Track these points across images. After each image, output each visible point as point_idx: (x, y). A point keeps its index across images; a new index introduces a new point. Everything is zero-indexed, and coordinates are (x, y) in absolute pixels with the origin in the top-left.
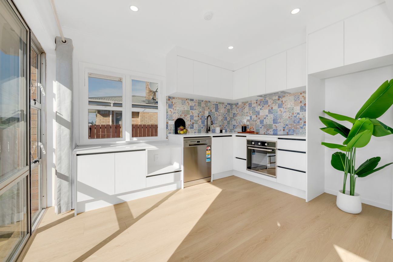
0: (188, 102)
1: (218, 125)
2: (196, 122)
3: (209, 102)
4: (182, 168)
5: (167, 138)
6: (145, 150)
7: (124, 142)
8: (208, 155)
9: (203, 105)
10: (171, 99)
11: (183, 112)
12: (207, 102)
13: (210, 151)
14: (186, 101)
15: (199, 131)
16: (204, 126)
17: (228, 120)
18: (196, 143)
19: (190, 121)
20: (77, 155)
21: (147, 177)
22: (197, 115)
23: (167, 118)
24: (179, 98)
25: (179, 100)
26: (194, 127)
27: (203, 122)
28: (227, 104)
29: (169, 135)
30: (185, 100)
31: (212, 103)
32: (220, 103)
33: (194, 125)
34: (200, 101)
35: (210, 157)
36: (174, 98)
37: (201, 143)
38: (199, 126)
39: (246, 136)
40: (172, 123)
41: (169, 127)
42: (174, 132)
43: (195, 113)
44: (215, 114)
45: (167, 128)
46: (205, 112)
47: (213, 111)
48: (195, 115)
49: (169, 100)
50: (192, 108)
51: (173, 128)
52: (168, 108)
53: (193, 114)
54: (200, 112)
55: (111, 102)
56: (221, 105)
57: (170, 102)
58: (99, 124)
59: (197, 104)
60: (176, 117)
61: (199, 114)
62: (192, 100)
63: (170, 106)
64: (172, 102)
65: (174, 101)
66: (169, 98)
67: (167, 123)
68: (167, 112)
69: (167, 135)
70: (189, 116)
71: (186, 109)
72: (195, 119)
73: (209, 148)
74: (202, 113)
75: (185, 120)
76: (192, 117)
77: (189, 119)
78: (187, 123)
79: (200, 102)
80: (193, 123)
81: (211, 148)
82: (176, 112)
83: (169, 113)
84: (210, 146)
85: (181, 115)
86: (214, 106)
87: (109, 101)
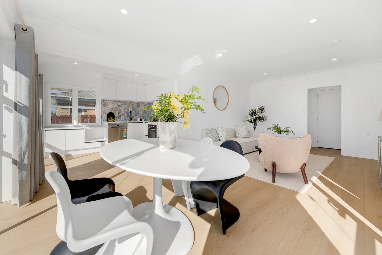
0: (117, 103)
1: (139, 116)
2: (123, 114)
3: (133, 102)
4: (107, 140)
5: (101, 124)
6: (83, 129)
7: (72, 126)
8: (125, 133)
9: (128, 104)
10: (104, 101)
11: (113, 109)
12: (131, 102)
13: (126, 131)
14: (116, 102)
15: (125, 120)
16: (129, 117)
17: (147, 113)
18: (117, 126)
19: (118, 114)
20: (46, 130)
21: (84, 143)
22: (124, 110)
23: (102, 112)
24: (110, 101)
25: (110, 102)
26: (121, 118)
27: (128, 115)
28: (146, 103)
29: (103, 122)
30: (114, 102)
31: (135, 103)
32: (141, 103)
33: (121, 116)
34: (126, 101)
35: (126, 134)
36: (106, 100)
37: (119, 126)
38: (125, 117)
39: (148, 123)
40: (105, 115)
41: (103, 118)
42: (107, 120)
43: (122, 109)
44: (137, 109)
45: (102, 118)
46: (130, 108)
47: (136, 107)
48: (121, 110)
49: (103, 102)
50: (119, 106)
51: (106, 118)
52: (102, 106)
53: (120, 110)
54: (126, 108)
55: (69, 97)
56: (142, 104)
57: (103, 103)
58: (59, 115)
59: (123, 104)
60: (108, 111)
61: (125, 110)
62: (120, 101)
63: (104, 105)
64: (105, 103)
65: (106, 102)
66: (103, 101)
67: (102, 115)
68: (102, 109)
69: (101, 122)
70: (117, 111)
71: (115, 107)
72: (122, 112)
73: (126, 129)
74: (127, 109)
75: (115, 114)
76: (119, 112)
77: (118, 113)
78: (116, 115)
79: (125, 103)
80: (120, 115)
81: (127, 129)
82: (108, 108)
83: (103, 109)
84: (127, 128)
85: (111, 111)
86: (137, 105)
87: (68, 97)
